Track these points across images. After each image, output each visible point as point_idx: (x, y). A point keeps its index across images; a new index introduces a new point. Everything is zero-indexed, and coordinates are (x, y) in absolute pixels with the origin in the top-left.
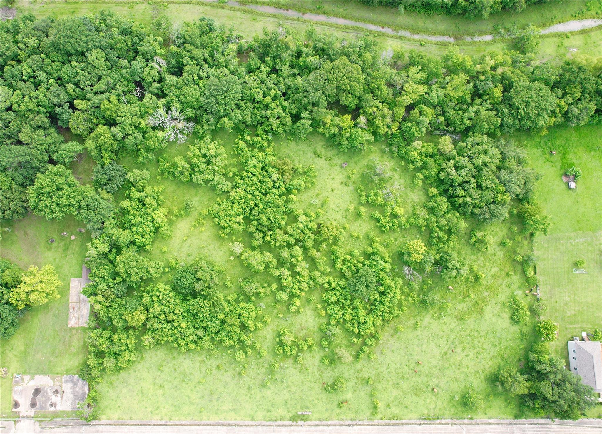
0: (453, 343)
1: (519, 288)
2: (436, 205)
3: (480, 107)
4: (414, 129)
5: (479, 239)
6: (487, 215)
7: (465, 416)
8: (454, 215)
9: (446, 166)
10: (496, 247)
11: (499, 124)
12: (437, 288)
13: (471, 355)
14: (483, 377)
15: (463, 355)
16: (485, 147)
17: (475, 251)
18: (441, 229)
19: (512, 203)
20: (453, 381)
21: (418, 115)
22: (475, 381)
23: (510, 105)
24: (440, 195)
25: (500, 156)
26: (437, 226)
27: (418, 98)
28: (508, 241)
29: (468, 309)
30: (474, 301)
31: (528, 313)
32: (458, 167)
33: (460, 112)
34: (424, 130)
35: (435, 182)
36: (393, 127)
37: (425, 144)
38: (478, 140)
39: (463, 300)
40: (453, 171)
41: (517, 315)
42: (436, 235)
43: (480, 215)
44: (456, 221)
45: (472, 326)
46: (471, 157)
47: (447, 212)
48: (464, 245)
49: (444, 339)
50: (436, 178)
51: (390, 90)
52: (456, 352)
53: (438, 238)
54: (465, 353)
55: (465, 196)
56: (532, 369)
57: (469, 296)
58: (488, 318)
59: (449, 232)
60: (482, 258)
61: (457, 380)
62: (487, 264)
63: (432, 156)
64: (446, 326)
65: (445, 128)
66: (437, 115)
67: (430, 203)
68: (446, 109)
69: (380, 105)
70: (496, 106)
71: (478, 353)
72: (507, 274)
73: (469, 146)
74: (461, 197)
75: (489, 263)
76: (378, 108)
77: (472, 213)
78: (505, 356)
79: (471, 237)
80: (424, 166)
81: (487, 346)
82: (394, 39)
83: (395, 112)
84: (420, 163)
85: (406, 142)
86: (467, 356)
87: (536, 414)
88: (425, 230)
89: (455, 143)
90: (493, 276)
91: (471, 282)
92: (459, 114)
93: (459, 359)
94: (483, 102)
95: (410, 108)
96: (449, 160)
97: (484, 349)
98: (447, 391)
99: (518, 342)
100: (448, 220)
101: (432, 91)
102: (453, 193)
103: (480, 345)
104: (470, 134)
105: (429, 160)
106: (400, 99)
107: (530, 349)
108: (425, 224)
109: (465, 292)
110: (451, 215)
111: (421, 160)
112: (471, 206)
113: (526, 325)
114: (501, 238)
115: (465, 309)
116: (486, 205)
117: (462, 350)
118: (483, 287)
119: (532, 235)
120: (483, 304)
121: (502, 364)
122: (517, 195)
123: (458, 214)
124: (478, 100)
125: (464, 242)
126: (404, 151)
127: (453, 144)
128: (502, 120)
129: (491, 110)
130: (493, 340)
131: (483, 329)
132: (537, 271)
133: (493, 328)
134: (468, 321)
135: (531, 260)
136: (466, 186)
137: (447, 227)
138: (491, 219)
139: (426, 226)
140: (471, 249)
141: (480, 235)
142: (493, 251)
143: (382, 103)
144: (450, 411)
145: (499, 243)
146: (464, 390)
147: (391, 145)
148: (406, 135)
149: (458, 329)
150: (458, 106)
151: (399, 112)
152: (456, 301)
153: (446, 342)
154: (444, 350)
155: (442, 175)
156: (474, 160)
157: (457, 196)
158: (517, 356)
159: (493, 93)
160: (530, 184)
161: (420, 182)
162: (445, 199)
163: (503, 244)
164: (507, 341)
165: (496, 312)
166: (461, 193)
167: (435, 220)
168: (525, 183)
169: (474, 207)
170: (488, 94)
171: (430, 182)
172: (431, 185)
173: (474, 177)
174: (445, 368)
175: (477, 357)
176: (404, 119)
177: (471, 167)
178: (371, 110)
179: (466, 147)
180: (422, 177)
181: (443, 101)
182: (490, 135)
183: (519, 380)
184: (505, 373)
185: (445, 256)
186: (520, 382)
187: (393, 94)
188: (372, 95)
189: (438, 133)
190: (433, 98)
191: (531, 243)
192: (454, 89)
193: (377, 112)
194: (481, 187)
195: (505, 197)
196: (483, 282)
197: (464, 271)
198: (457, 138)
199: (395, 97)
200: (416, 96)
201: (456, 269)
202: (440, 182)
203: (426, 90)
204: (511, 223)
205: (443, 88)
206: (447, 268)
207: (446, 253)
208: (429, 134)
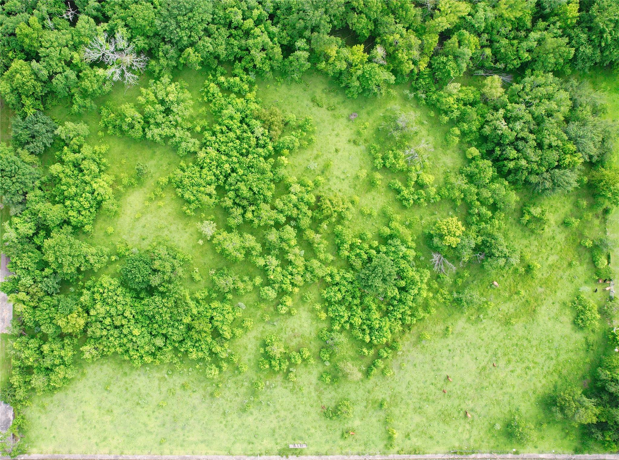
0: (495, 355)
1: (585, 282)
2: (477, 171)
3: (545, 33)
4: (452, 64)
5: (534, 217)
6: (548, 184)
7: (508, 450)
8: (502, 184)
9: (492, 117)
10: (556, 228)
11: (571, 56)
12: (475, 282)
13: (519, 371)
14: (533, 400)
15: (507, 370)
16: (550, 89)
17: (527, 234)
18: (482, 204)
19: (583, 168)
20: (494, 404)
21: (457, 44)
22: (522, 404)
23: (590, 29)
24: (483, 158)
25: (570, 103)
26: (478, 200)
27: (458, 21)
28: (573, 220)
29: (516, 310)
30: (524, 300)
31: (598, 316)
32: (509, 119)
33: (515, 42)
34: (464, 66)
35: (476, 140)
36: (421, 62)
37: (464, 88)
38: (541, 80)
39: (510, 299)
40: (502, 125)
41: (582, 319)
42: (477, 211)
43: (537, 184)
44: (504, 193)
45: (520, 333)
46: (528, 104)
47: (492, 180)
48: (512, 225)
49: (483, 349)
50: (478, 134)
51: (419, 11)
52: (498, 367)
53: (479, 215)
54: (511, 367)
55: (518, 159)
56: (603, 389)
57: (518, 293)
58: (541, 323)
59: (494, 207)
60: (536, 243)
61: (498, 402)
62: (544, 250)
63: (473, 104)
64: (486, 333)
65: (492, 65)
66: (482, 47)
67: (468, 169)
68: (497, 37)
69: (404, 31)
70: (569, 31)
71: (528, 368)
72: (570, 265)
73: (527, 90)
74: (512, 160)
75: (546, 249)
76: (401, 36)
77: (527, 182)
78: (564, 372)
79: (522, 214)
80: (462, 118)
81: (540, 360)
83: (425, 42)
84: (456, 114)
85: (437, 85)
86: (512, 371)
87: (605, 449)
88: (461, 205)
89: (506, 86)
90: (550, 266)
91: (520, 275)
92: (512, 45)
93: (502, 376)
94: (549, 26)
95: (445, 36)
96: (496, 109)
97: (536, 363)
98: (485, 417)
99: (582, 354)
100: (494, 192)
101: (477, 11)
102: (502, 154)
103: (530, 357)
104: (528, 72)
105: (469, 109)
106: (432, 22)
107: (598, 363)
108: (462, 196)
109: (512, 288)
110: (497, 185)
111: (458, 109)
112: (525, 173)
113: (593, 331)
114: (563, 216)
115: (512, 310)
116: (547, 171)
117: (506, 364)
118: (537, 281)
119: (606, 211)
120: (536, 304)
121: (559, 383)
122: (591, 157)
123: (506, 183)
124: (541, 24)
125: (512, 221)
126: (434, 97)
127: (503, 87)
128: (577, 50)
129: (561, 36)
130: (548, 351)
131: (534, 337)
132: (612, 260)
133: (548, 336)
134: (516, 326)
135: (606, 246)
136: (521, 144)
137: (491, 201)
138: (553, 190)
139: (463, 199)
140: (522, 230)
141: (536, 211)
142: (551, 233)
143: (408, 29)
144: (488, 442)
145: (560, 223)
146: (508, 417)
147: (417, 89)
148: (439, 75)
149: (502, 336)
150: (512, 33)
151: (430, 41)
152: (499, 300)
153: (485, 353)
154: (483, 364)
155: (487, 130)
156: (533, 108)
157: (506, 159)
158: (580, 373)
159: (565, 13)
160: (610, 141)
161: (457, 140)
162: (490, 163)
163: (565, 224)
164: (567, 352)
165: (552, 315)
166: (513, 154)
167: (476, 191)
168: (603, 141)
169: (530, 173)
170: (556, 15)
171: (469, 139)
172: (470, 144)
173: (531, 132)
174: (483, 388)
175: (526, 374)
176: (436, 53)
177: (529, 117)
178: (392, 37)
179: (523, 90)
180: (458, 132)
181: (492, 25)
182: (557, 73)
183: (587, 405)
184: (567, 396)
185: (489, 239)
186: (587, 408)
187: (422, 16)
188: (393, 16)
189: (481, 72)
190: (478, 20)
191: (605, 222)
192: (511, 6)
193: (401, 40)
194: (540, 146)
195: (576, 159)
196: (538, 274)
197: (515, 260)
198: (508, 79)
199: (425, 21)
200: (456, 18)
201: (505, 257)
202: (483, 139)
203: (469, 9)
204: (578, 196)
205: (494, 7)
206: (491, 255)
207: (490, 235)
208: (470, 73)
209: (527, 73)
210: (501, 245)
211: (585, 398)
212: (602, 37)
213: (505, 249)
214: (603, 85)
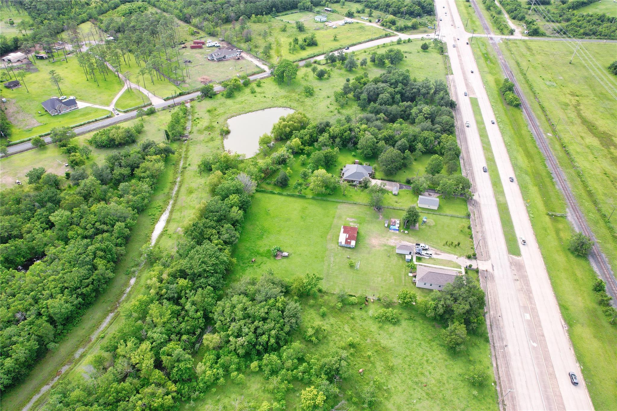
0: (417, 383)
1: (366, 312)
2: (270, 366)
3: (189, 300)
4: (182, 365)
5: (314, 334)
6: (293, 320)
7: (493, 389)
8: (285, 350)
9: (233, 346)
10: (325, 322)
11: (212, 289)
12: (357, 388)
13: (430, 368)
14: (451, 362)
15: (429, 376)
16: (228, 305)
17: (326, 341)
18: (296, 368)
19: (288, 297)
20: (457, 392)
21: (169, 357)
22: (455, 371)
23: (200, 276)
24: (261, 360)
25: (242, 296)
26: (292, 371)
27: (152, 352)
28: (322, 310)
29: (382, 361)
30: (375, 354)
31: (390, 309)
32: (238, 335)
33: (186, 318)
34: (187, 356)
35: (246, 362)
36: (170, 388)
37: (204, 360)
38: (219, 309)
39: (373, 364)
40: (241, 340)
41: (392, 319)
42: (300, 374)
43: (291, 327)
44: (292, 350)
45: (400, 361)
46: (233, 320)
47: (280, 357)
48: (317, 350)
49: (412, 392)
50: (242, 359)
51: (129, 380)
52: (426, 383)
53: (304, 373)
54: (427, 373)
55: (269, 335)
56: (441, 316)
57: (369, 357)
58: (393, 345)
59: (301, 360)
60: (334, 337)
61: (455, 389)
62: (340, 333)
63: (218, 357)
64: (398, 387)
65: (195, 336)
66: (179, 340)
67: (266, 372)
68: (177, 329)
69: (139, 396)
70: (195, 287)
71: (427, 361)
72: (353, 318)
73: (222, 318)
74: (269, 339)
75: (339, 331)
76: (141, 399)
77: (288, 333)
78: (430, 337)
79: (311, 341)
80: (226, 369)
81: (421, 352)
82: (79, 363)
83: (155, 381)
84: (221, 371)
85: (193, 380)
86: (430, 373)
87: (483, 323)
88: (293, 384)
89: (214, 331)
90: (352, 331)
91: (356, 352)
92: (188, 320)
93: (433, 382)
94: (186, 297)
95: (158, 364)
96: (228, 342)
97: (423, 355)
98: (468, 402)
99: (417, 324)
100: (289, 358)
101: (153, 338)
102: (263, 345)
103: (419, 358)
105: (221, 361)
106: (143, 372)
107: (423, 315)
108: (286, 382)
109: (365, 360)
110: (285, 354)
111: (217, 369)
112: (281, 332)
113: (401, 314)
114: (318, 316)
115: (382, 363)
116: (284, 319)
117: (424, 376)
118: (362, 342)
119: (320, 291)
120: (379, 346)
121: (438, 342)
122: (282, 292)
123: (285, 347)
124: (183, 301)
125: (314, 349)
126: (201, 385)
127: (214, 333)
128: (209, 285)
129: (196, 291)
130: (414, 345)
131: (403, 352)
132: (353, 294)
133: (403, 342)
134: (395, 363)
135: (343, 295)
136: (259, 331)
137: (295, 361)
138: (298, 318)
139: (289, 382)
140: (322, 344)
141: (310, 332)
142: (328, 325)
143: (138, 392)
144: (490, 403)
145: (322, 319)
146: (467, 383)
147: (189, 398)
148: (186, 376)
149: (402, 375)
150: (179, 319)
151: (157, 377)
152: (373, 371)
153: (416, 391)
154: (424, 394)
155: (241, 351)
156: (237, 318)
157: (267, 343)
158: (430, 327)
159: (182, 286)
160: (275, 280)
161: (241, 375)
162: (266, 356)
163: (323, 315)
164: (415, 333)
165: (388, 336)
166: (265, 338)
167: (284, 370)
168: (273, 283)
169: (282, 330)
170: (181, 291)
171: (244, 366)
172: (248, 367)
173: (253, 323)
174: (444, 399)
175: (432, 363)
176: (168, 375)
177: (242, 322)
178: (138, 408)
179: (222, 321)
180: (236, 373)
181: (167, 330)
182: (220, 298)
183: (453, 329)
184: (447, 339)
185: (325, 369)
186: (455, 329)
187: (134, 378)
188: (121, 402)
189: (197, 345)
190: (159, 338)
191: (327, 293)
192: (161, 316)
193: (144, 401)
194: (264, 319)
195: (280, 300)
196: (357, 340)
197: (344, 354)
198: (210, 329)
199: (139, 377)
200: (149, 353)
201: (340, 360)
202: (247, 356)
203: (148, 342)
204: (306, 304)
205: (155, 326)
206: (337, 370)
207: (322, 368)
208: (194, 354)
209: (211, 316)
210: (331, 361)
211: (449, 328)
212: (208, 271)
213: (335, 359)
214: (238, 276)
